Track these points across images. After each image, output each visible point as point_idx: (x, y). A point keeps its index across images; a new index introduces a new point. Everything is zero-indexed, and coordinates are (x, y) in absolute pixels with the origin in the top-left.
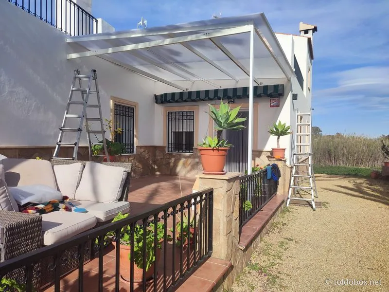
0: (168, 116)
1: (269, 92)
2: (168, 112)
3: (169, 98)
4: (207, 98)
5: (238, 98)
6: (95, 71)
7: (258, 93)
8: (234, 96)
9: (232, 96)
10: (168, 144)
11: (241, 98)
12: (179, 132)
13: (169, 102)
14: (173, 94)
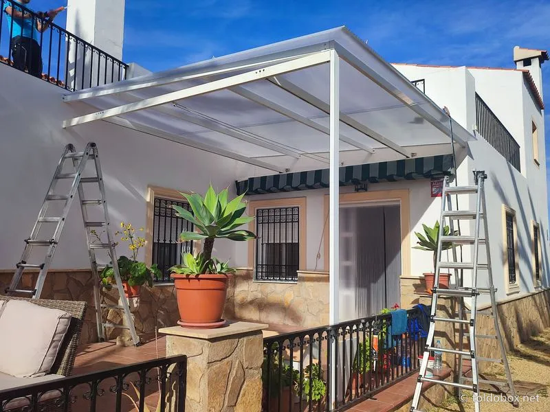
0: (257, 216)
1: (426, 170)
2: (258, 210)
3: (256, 186)
4: (319, 184)
5: (372, 182)
6: (93, 145)
7: (406, 173)
8: (363, 179)
9: (361, 179)
10: (257, 265)
11: (377, 182)
12: (274, 244)
13: (257, 192)
14: (264, 179)
